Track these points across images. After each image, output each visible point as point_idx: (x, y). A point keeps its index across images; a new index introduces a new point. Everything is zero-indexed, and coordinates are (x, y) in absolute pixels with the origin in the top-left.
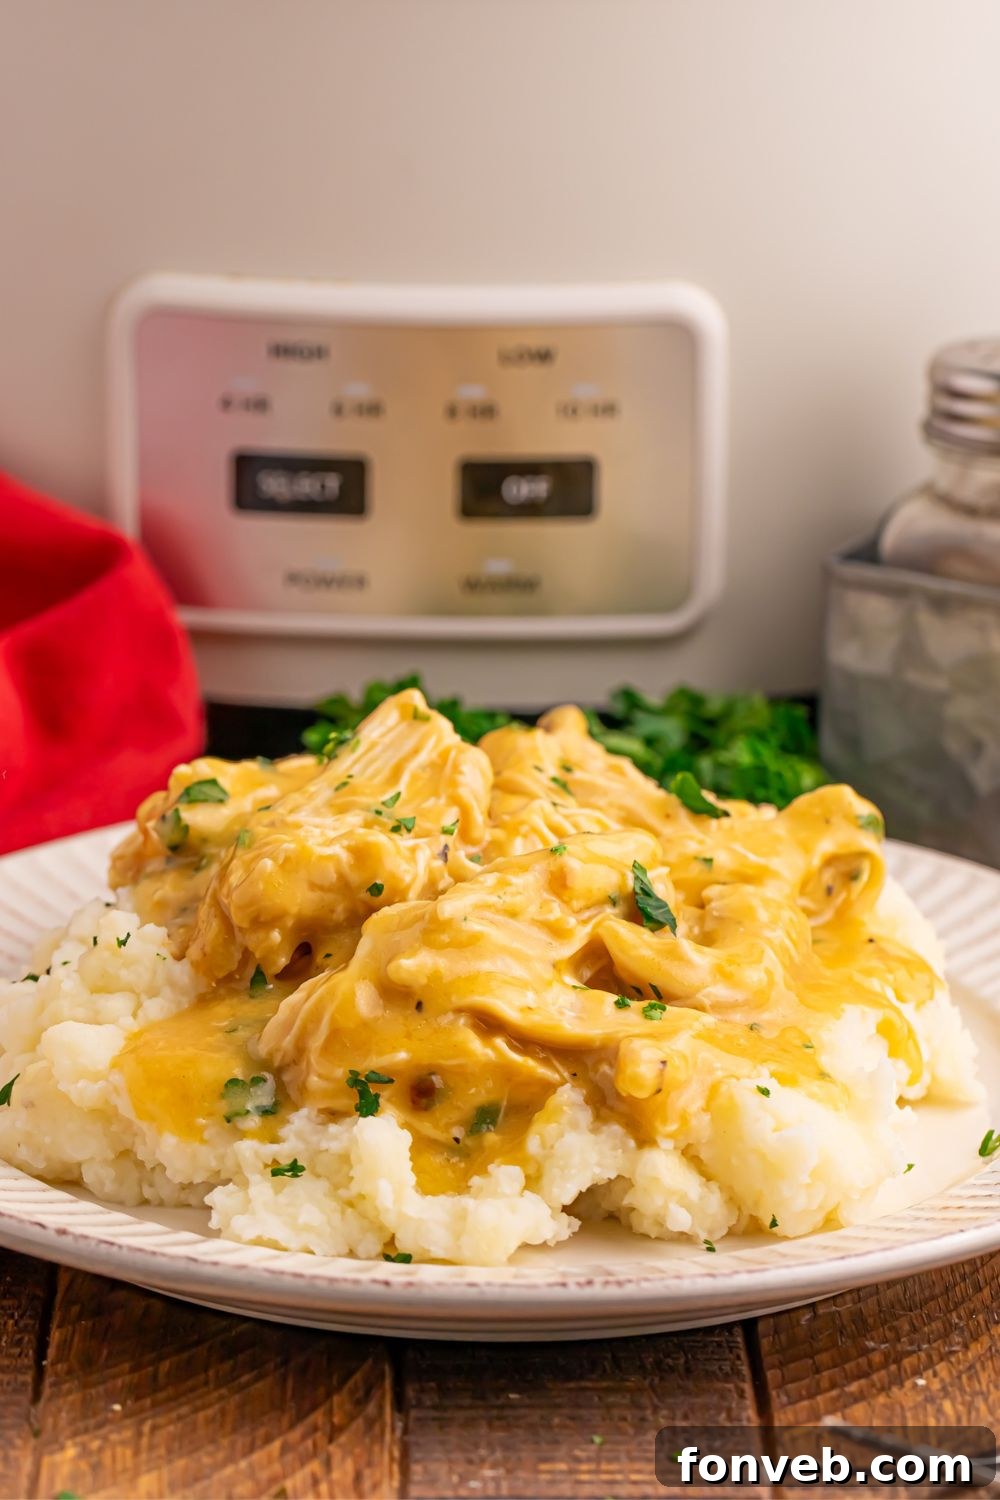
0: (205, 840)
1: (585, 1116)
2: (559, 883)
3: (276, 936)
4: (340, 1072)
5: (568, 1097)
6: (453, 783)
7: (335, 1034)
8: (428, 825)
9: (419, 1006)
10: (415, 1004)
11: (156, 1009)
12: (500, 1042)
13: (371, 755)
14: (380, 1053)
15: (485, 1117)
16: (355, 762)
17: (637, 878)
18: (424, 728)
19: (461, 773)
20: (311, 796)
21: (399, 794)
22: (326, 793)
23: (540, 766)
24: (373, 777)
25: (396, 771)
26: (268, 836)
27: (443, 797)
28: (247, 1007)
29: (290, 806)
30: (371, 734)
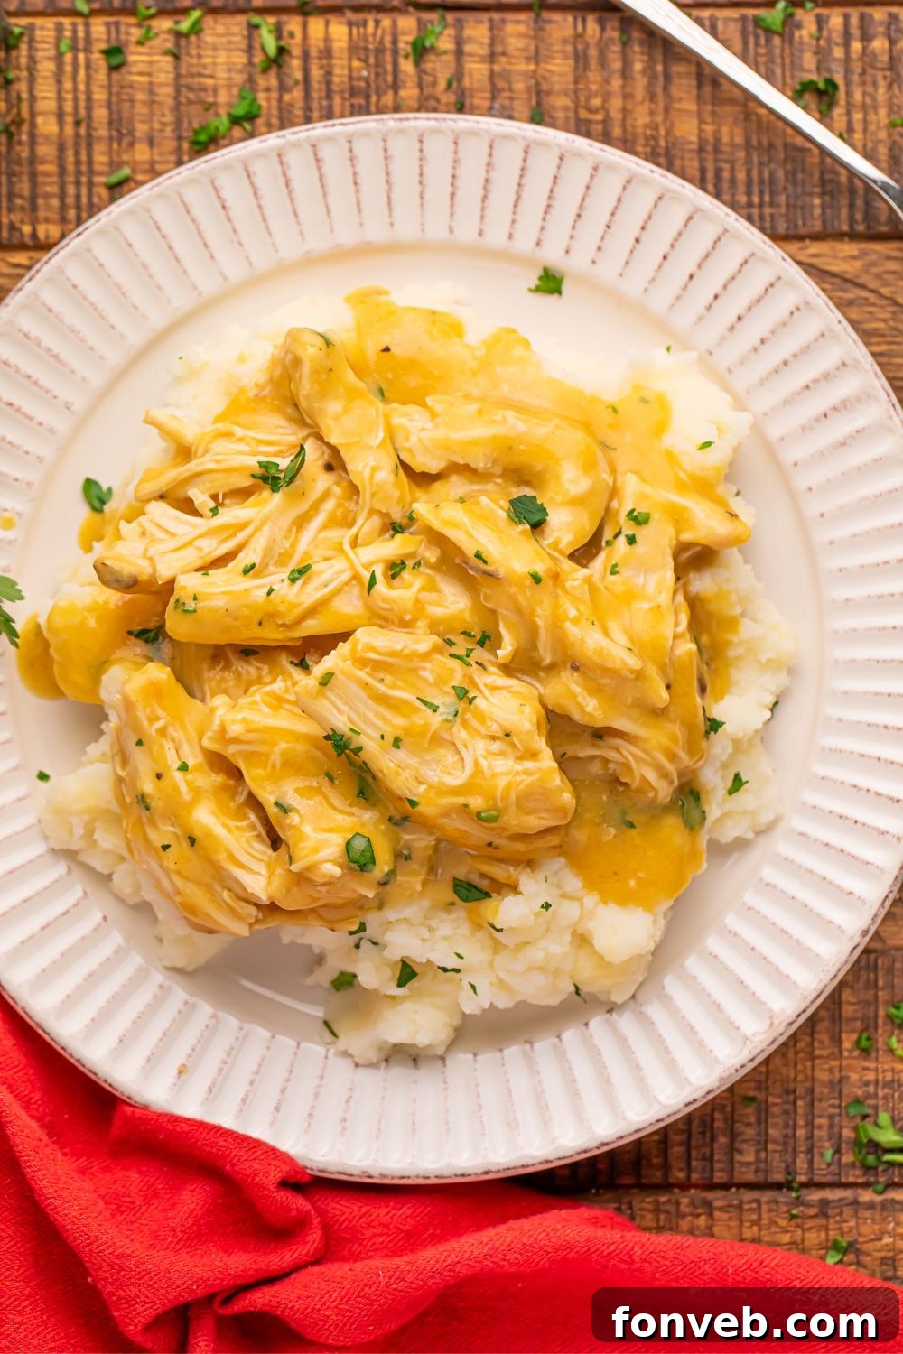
2: (557, 580)
4: (701, 745)
8: (460, 676)
13: (359, 721)
16: (365, 732)
17: (518, 520)
18: (339, 676)
20: (404, 768)
21: (418, 699)
22: (401, 755)
23: (267, 590)
24: (385, 720)
25: (383, 700)
26: (494, 799)
27: (422, 664)
28: (587, 815)
29: (415, 784)
30: (341, 724)
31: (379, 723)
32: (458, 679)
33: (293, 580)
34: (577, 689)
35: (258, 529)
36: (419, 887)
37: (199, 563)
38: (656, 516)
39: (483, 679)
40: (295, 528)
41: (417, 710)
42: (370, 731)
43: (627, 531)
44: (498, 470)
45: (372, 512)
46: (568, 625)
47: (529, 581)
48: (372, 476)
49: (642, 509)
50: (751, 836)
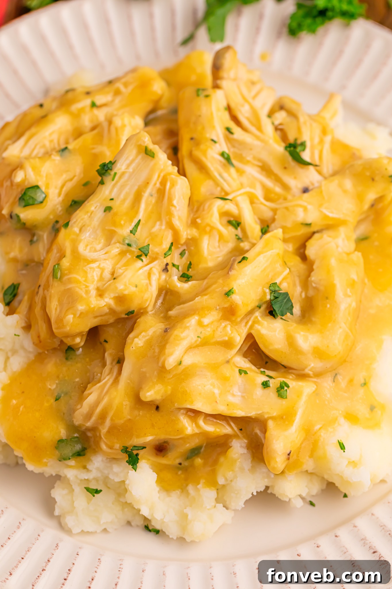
1: (247, 464)
2: (229, 313)
3: (78, 340)
4: (117, 446)
5: (238, 449)
6: (170, 214)
7: (113, 428)
8: (157, 250)
9: (157, 408)
10: (155, 407)
11: (16, 363)
12: (201, 422)
13: (122, 180)
14: (138, 437)
16: (114, 186)
17: (272, 292)
18: (151, 162)
19: (173, 205)
20: (91, 217)
21: (140, 220)
22: (100, 214)
23: (215, 139)
24: (124, 200)
25: (138, 198)
26: (70, 273)
27: (164, 223)
28: (64, 369)
29: (80, 225)
30: (120, 167)
31: (122, 196)
32: (154, 249)
33: (222, 154)
34: (150, 332)
35: (258, 138)
37: (233, 105)
38: (284, 402)
39: (157, 266)
40: (260, 164)
41: (131, 221)
42: (115, 190)
43: (272, 382)
44: (311, 293)
45: (275, 211)
46: (196, 318)
47: (227, 289)
48: (301, 206)
49: (290, 393)
50: (57, 513)
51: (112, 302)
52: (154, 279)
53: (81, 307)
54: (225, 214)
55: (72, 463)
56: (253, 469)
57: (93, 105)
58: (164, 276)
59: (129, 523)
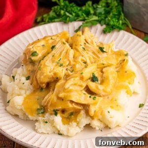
0: (35, 61)
1: (85, 116)
2: (82, 78)
3: (44, 85)
4: (52, 109)
5: (82, 112)
6: (68, 57)
7: (51, 104)
9: (63, 100)
11: (28, 92)
12: (74, 104)
14: (58, 107)
15: (72, 114)
17: (93, 75)
18: (65, 45)
19: (69, 55)
20: (49, 58)
21: (61, 58)
25: (61, 53)
29: (46, 59)
30: (57, 46)
31: (57, 53)
32: (64, 65)
33: (83, 48)
34: (62, 82)
36: (29, 69)
37: (86, 39)
38: (95, 101)
39: (64, 69)
40: (92, 52)
42: (55, 52)
43: (92, 97)
44: (103, 78)
46: (74, 78)
47: (81, 72)
49: (96, 99)
50: (36, 129)
51: (53, 74)
52: (64, 71)
53: (45, 74)
54: (82, 60)
55: (41, 115)
56: (86, 118)
57: (52, 39)
58: (66, 71)
59: (54, 133)
